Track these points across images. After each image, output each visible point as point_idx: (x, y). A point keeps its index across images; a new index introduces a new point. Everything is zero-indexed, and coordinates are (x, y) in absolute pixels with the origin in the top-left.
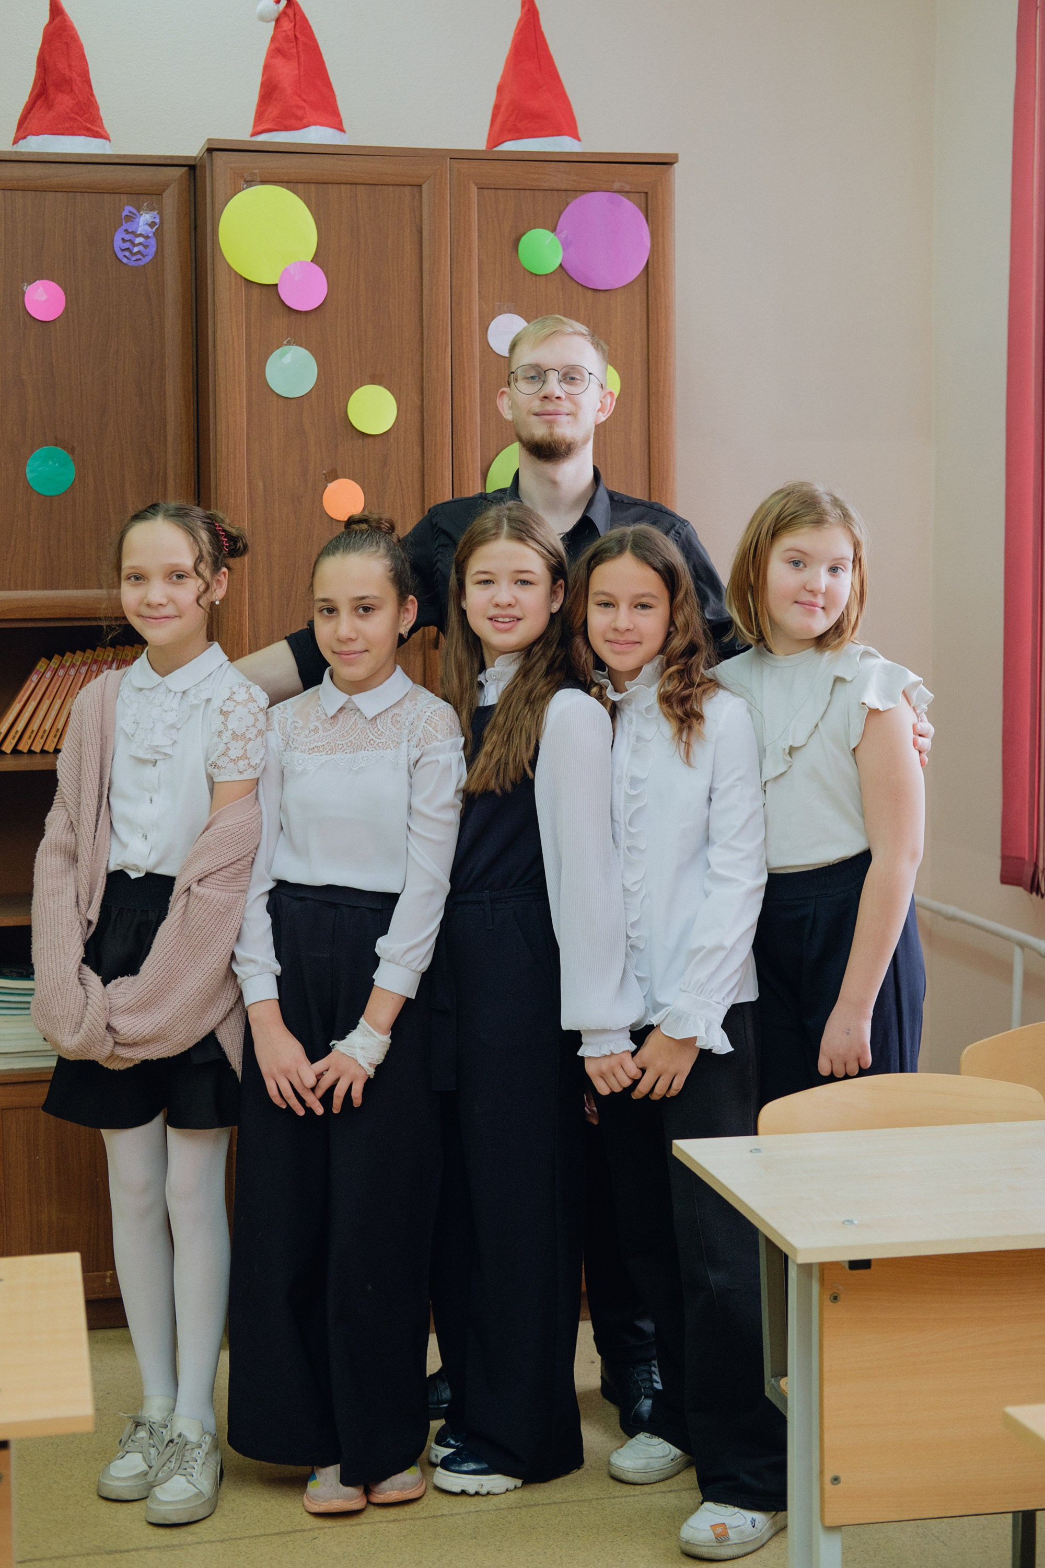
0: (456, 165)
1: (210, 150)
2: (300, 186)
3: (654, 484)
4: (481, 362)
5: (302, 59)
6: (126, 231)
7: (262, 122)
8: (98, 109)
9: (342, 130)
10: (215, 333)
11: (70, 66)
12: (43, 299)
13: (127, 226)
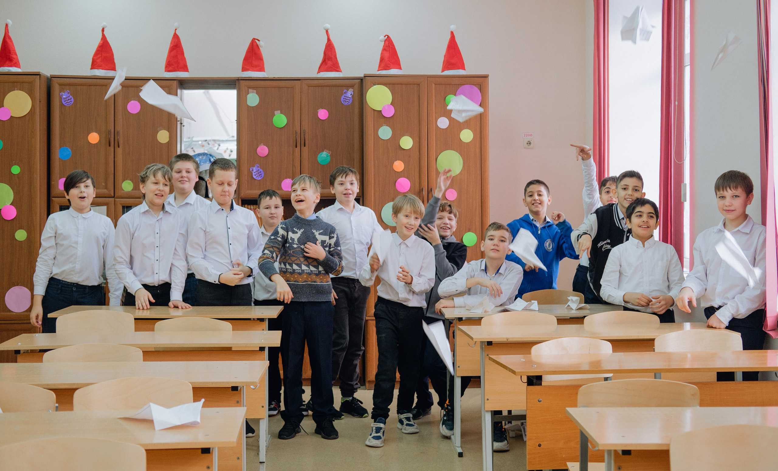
0: (429, 79)
1: (364, 76)
2: (388, 85)
3: (483, 162)
4: (435, 130)
5: (391, 51)
6: (344, 96)
7: (380, 68)
8: (339, 64)
9: (401, 69)
10: (365, 123)
11: (331, 54)
12: (323, 114)
13: (345, 95)
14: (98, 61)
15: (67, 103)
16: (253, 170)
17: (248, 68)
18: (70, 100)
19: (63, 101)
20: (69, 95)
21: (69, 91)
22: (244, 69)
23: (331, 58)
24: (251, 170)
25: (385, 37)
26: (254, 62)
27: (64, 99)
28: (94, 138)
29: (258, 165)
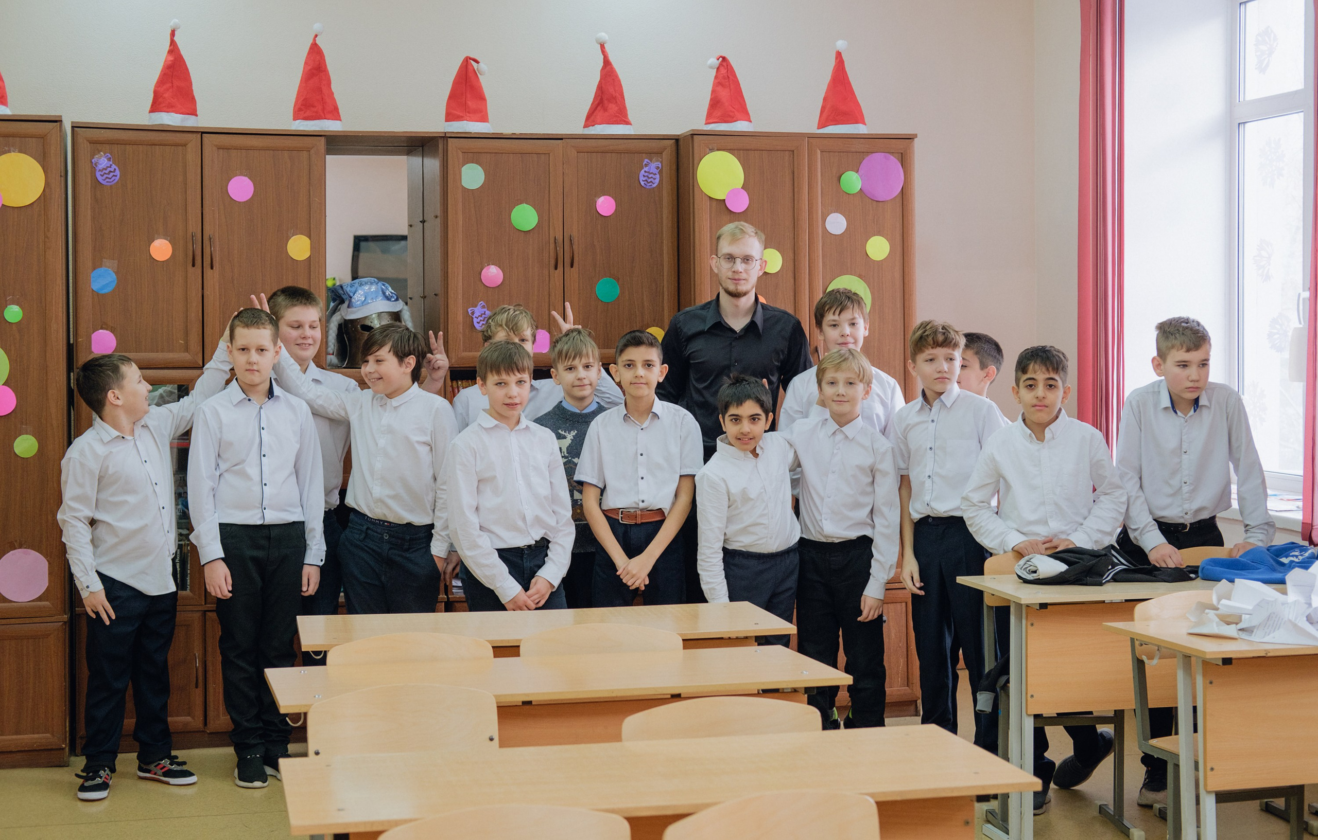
0: (811, 140)
1: (693, 135)
2: (736, 151)
3: (906, 297)
4: (822, 237)
5: (731, 87)
6: (645, 171)
7: (710, 119)
8: (627, 111)
9: (751, 122)
12: (605, 205)
13: (646, 169)
14: (166, 95)
15: (108, 180)
16: (473, 313)
17: (461, 114)
18: (112, 174)
19: (98, 174)
20: (111, 163)
21: (110, 156)
22: (450, 117)
23: (615, 98)
24: (470, 312)
25: (718, 59)
26: (469, 103)
27: (100, 170)
28: (161, 249)
29: (484, 304)
